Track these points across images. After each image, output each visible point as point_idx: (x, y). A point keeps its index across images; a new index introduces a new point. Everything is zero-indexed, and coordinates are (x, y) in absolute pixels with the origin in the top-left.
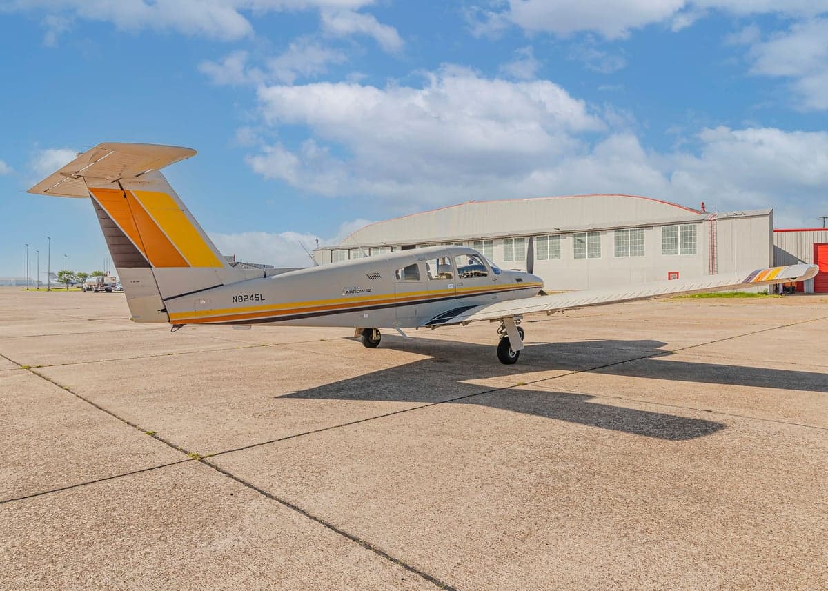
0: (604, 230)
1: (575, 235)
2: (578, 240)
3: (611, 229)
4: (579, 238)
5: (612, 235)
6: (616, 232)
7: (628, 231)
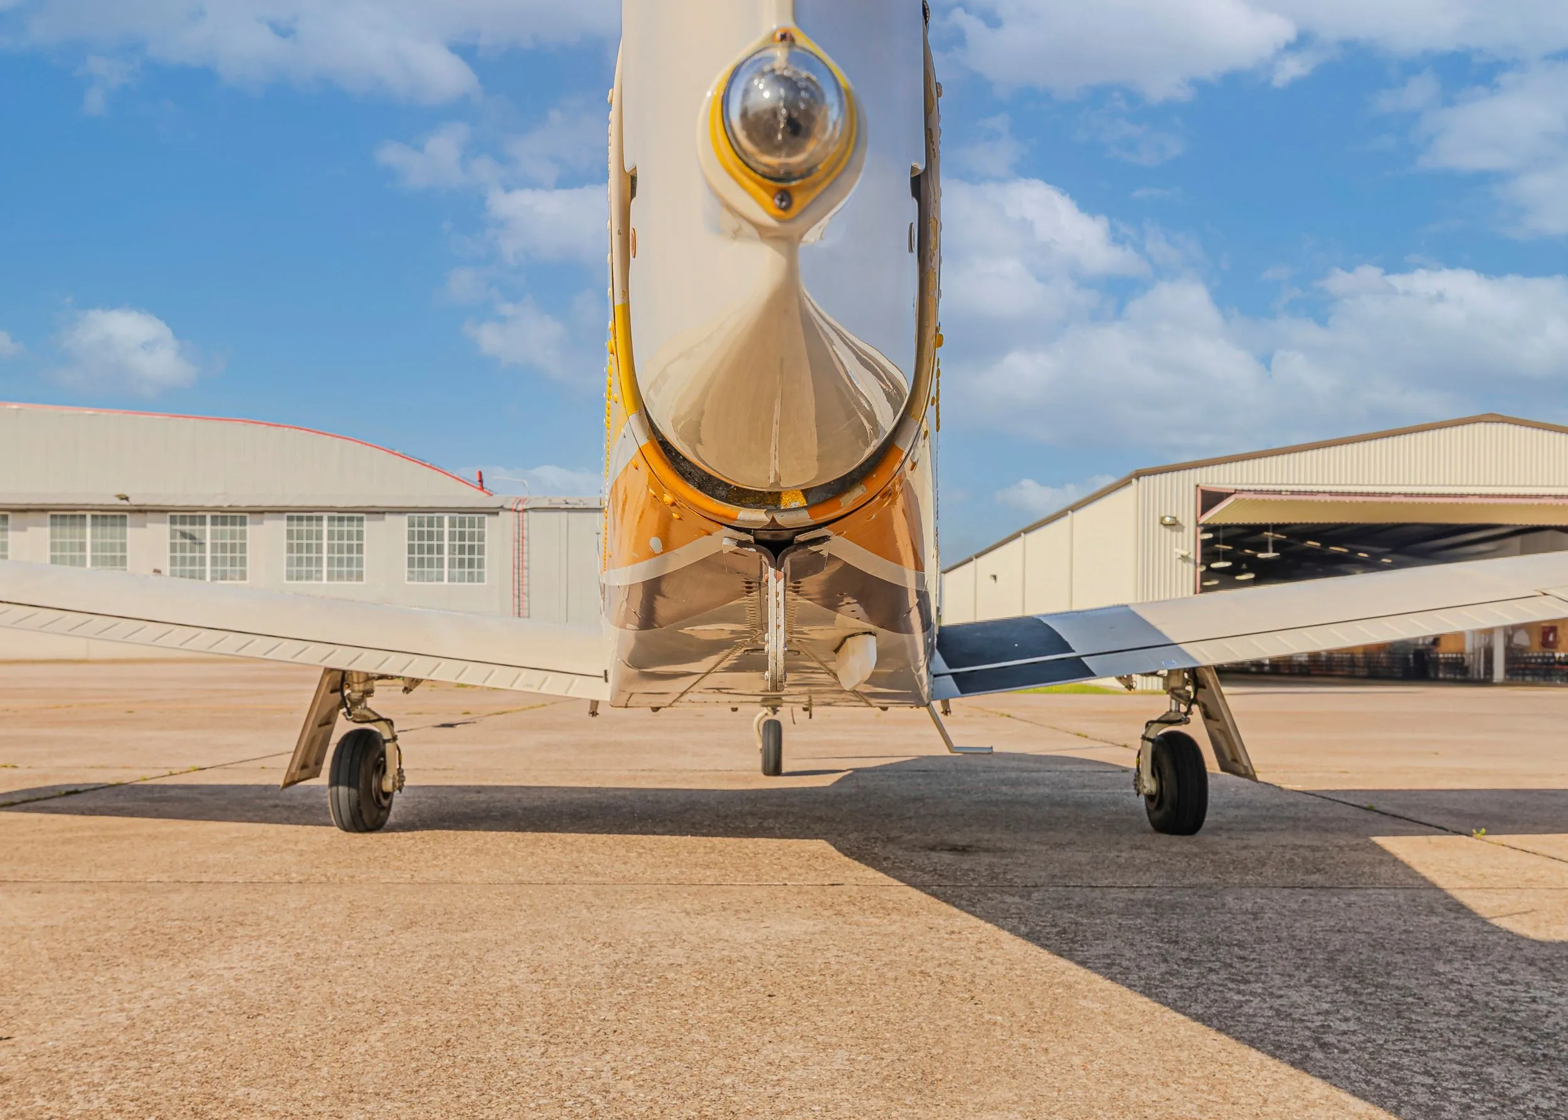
0: (260, 512)
1: (173, 521)
2: (184, 535)
3: (277, 511)
4: (187, 528)
5: (278, 527)
6: (290, 519)
7: (320, 519)
